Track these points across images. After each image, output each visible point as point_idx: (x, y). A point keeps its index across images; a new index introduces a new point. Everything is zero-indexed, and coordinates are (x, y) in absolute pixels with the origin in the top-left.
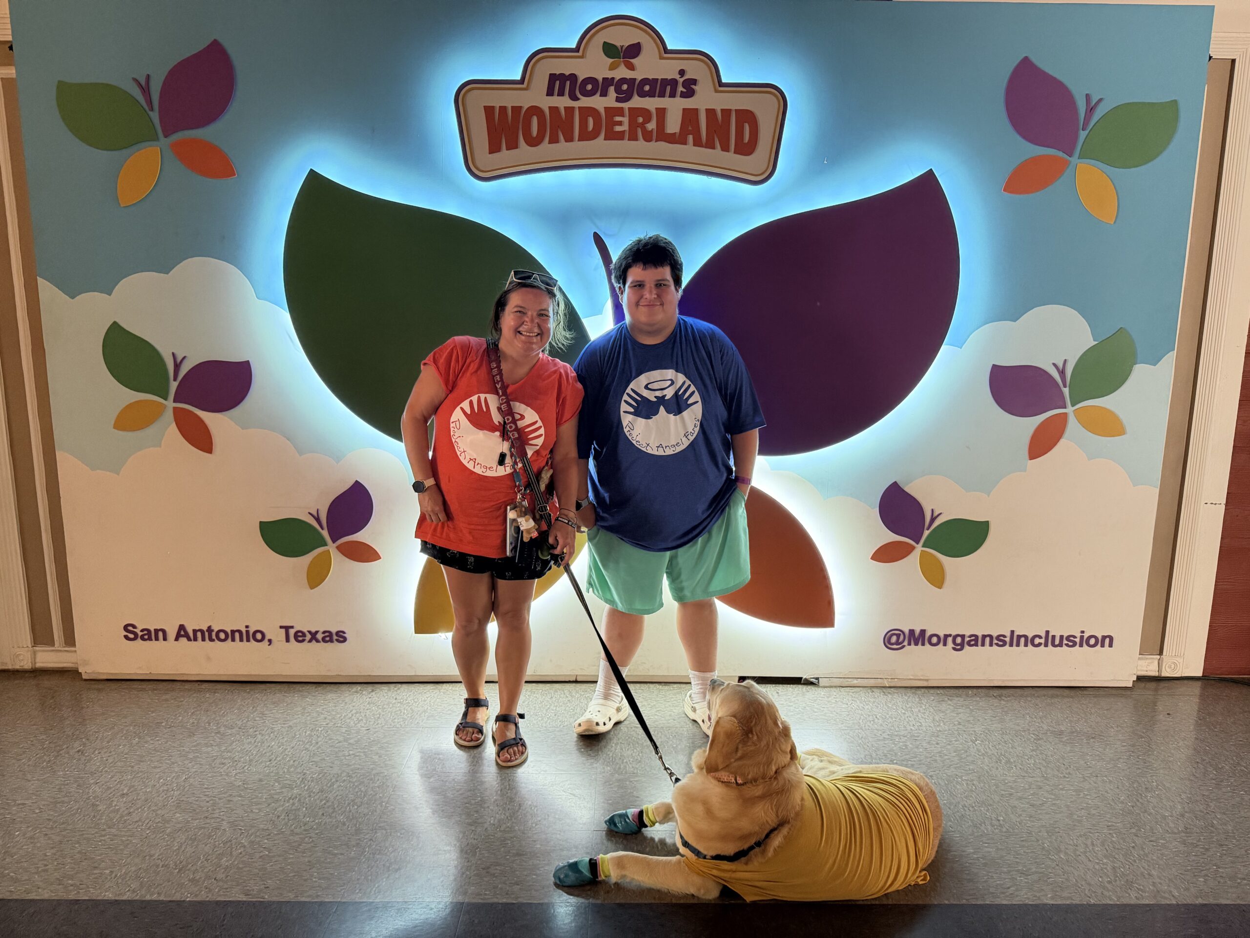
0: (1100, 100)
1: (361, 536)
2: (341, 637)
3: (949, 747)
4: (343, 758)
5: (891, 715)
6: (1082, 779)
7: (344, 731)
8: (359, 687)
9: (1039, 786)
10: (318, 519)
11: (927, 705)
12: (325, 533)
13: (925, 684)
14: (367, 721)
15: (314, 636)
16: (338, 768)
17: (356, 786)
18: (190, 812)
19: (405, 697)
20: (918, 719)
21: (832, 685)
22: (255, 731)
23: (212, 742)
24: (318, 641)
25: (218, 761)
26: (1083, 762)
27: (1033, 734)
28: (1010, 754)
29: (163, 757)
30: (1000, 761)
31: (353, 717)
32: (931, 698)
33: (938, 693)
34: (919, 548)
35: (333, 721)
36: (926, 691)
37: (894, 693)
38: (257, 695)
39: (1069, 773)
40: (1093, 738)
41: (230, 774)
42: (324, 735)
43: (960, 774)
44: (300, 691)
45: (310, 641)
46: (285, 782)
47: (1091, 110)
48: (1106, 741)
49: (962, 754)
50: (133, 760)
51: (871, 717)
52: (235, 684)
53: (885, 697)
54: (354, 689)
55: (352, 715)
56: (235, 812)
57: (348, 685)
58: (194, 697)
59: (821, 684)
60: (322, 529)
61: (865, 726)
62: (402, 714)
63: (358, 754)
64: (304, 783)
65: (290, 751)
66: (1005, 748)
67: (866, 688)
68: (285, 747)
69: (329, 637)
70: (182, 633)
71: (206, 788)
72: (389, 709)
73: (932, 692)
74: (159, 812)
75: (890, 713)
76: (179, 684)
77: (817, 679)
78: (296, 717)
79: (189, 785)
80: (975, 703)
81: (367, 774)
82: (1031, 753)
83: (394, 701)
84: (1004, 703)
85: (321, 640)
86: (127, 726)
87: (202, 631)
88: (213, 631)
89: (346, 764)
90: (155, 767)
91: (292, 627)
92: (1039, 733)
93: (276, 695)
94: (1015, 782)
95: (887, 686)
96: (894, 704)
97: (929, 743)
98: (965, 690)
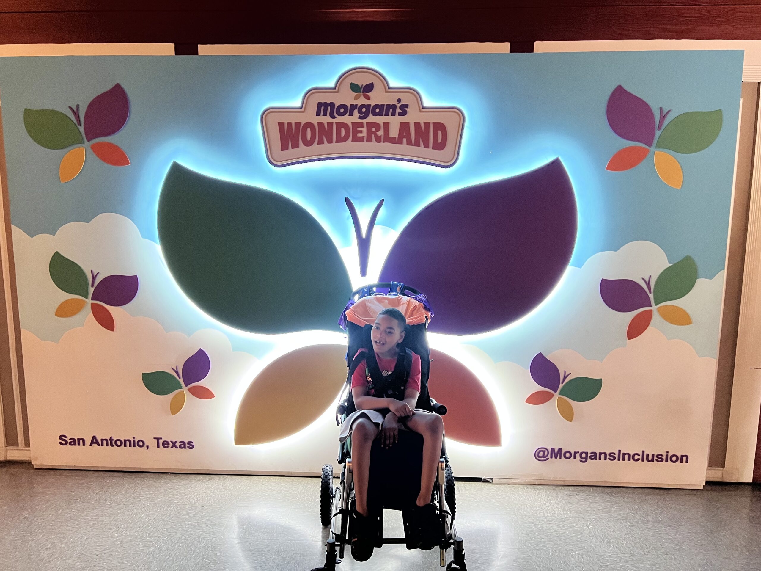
0: (669, 111)
1: (202, 383)
2: (191, 445)
3: (571, 529)
4: (184, 526)
5: (537, 505)
6: (656, 557)
7: (188, 507)
8: (201, 477)
9: (626, 560)
10: (177, 372)
11: (562, 498)
12: (181, 381)
13: (562, 483)
14: (202, 500)
15: (174, 444)
16: (180, 533)
17: (189, 547)
18: (86, 562)
19: (228, 485)
20: (553, 509)
21: (501, 483)
22: (133, 507)
23: (106, 514)
24: (177, 447)
25: (108, 527)
26: (660, 544)
27: (629, 522)
28: (611, 536)
29: (75, 523)
30: (604, 541)
31: (195, 498)
32: (564, 492)
33: (570, 490)
34: (557, 395)
35: (182, 500)
36: (563, 488)
37: (541, 489)
38: (138, 480)
39: (649, 552)
40: (669, 526)
41: (114, 536)
42: (175, 510)
43: (574, 550)
44: (164, 479)
45: (172, 447)
46: (147, 543)
47: (663, 118)
48: (678, 529)
49: (578, 535)
50: (56, 525)
51: (523, 506)
52: (126, 473)
53: (535, 492)
54: (198, 478)
55: (194, 496)
56: (112, 562)
57: (195, 475)
58: (99, 482)
59: (494, 482)
60: (180, 378)
61: (518, 513)
62: (225, 496)
63: (194, 524)
64: (158, 544)
65: (152, 521)
66: (608, 532)
67: (523, 485)
68: (149, 518)
69: (183, 445)
70: (94, 441)
71: (97, 546)
72: (217, 493)
73: (566, 489)
74: (67, 561)
75: (536, 504)
76: (91, 472)
77: (492, 479)
78: (160, 496)
79: (88, 544)
80: (593, 497)
81: (197, 538)
82: (625, 536)
83: (221, 487)
84: (613, 498)
85: (178, 447)
86: (56, 501)
87: (106, 440)
88: (113, 440)
89: (185, 531)
90: (69, 530)
91: (161, 438)
92: (633, 521)
93: (151, 481)
94: (611, 556)
95: (537, 484)
96: (540, 497)
97: (558, 526)
98: (588, 488)
